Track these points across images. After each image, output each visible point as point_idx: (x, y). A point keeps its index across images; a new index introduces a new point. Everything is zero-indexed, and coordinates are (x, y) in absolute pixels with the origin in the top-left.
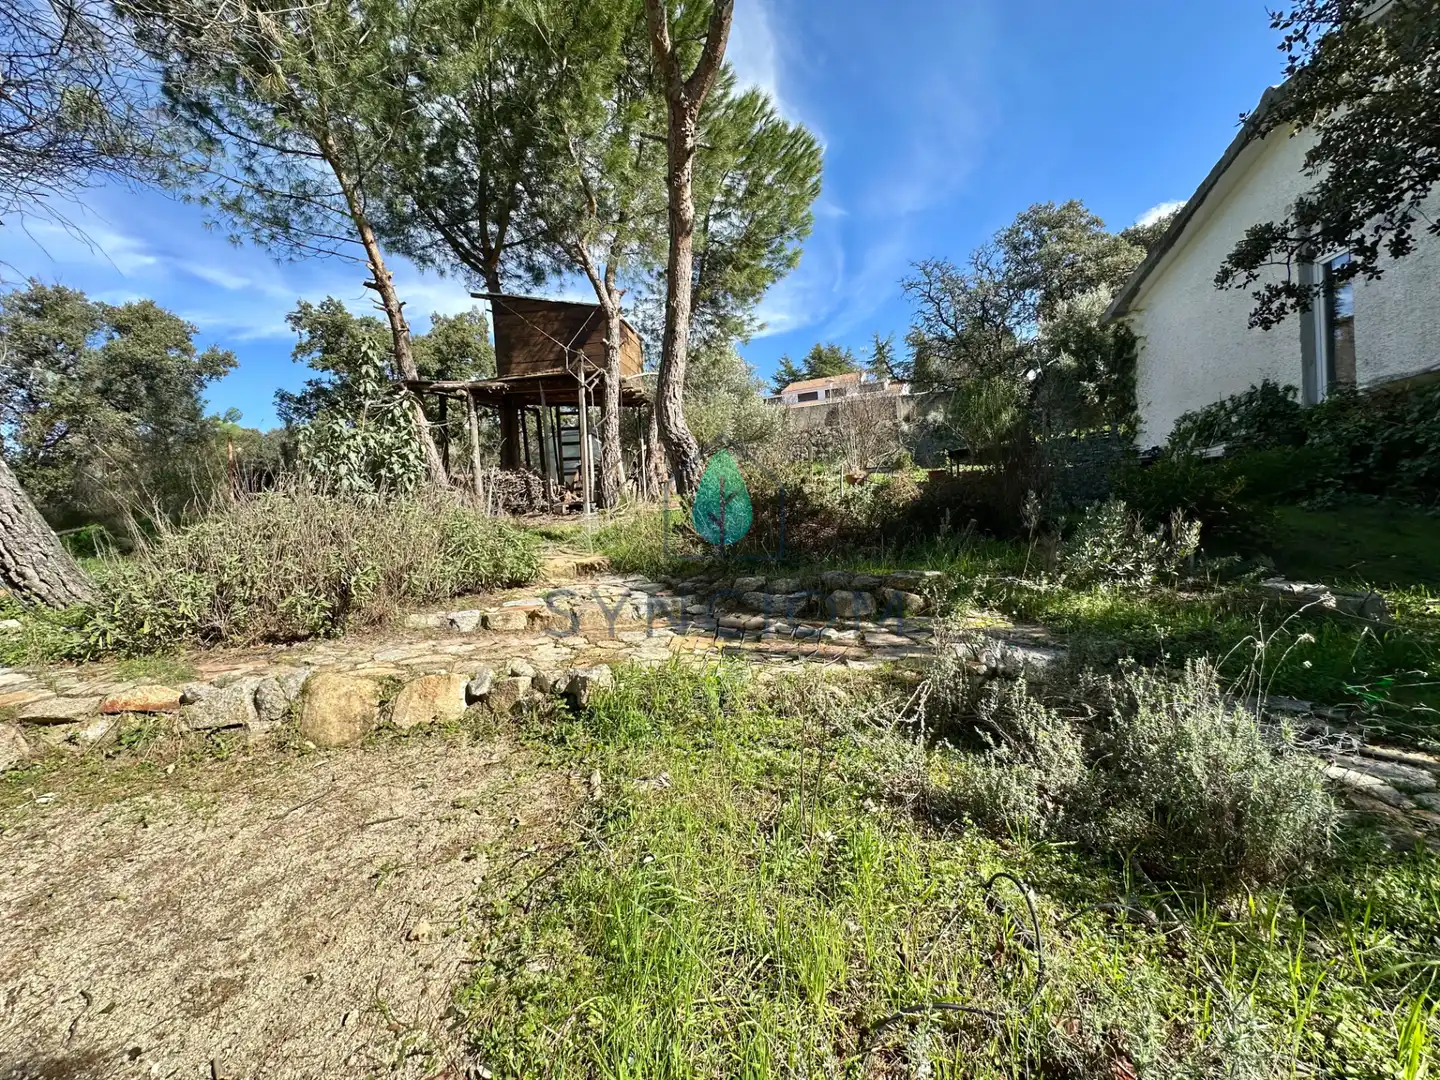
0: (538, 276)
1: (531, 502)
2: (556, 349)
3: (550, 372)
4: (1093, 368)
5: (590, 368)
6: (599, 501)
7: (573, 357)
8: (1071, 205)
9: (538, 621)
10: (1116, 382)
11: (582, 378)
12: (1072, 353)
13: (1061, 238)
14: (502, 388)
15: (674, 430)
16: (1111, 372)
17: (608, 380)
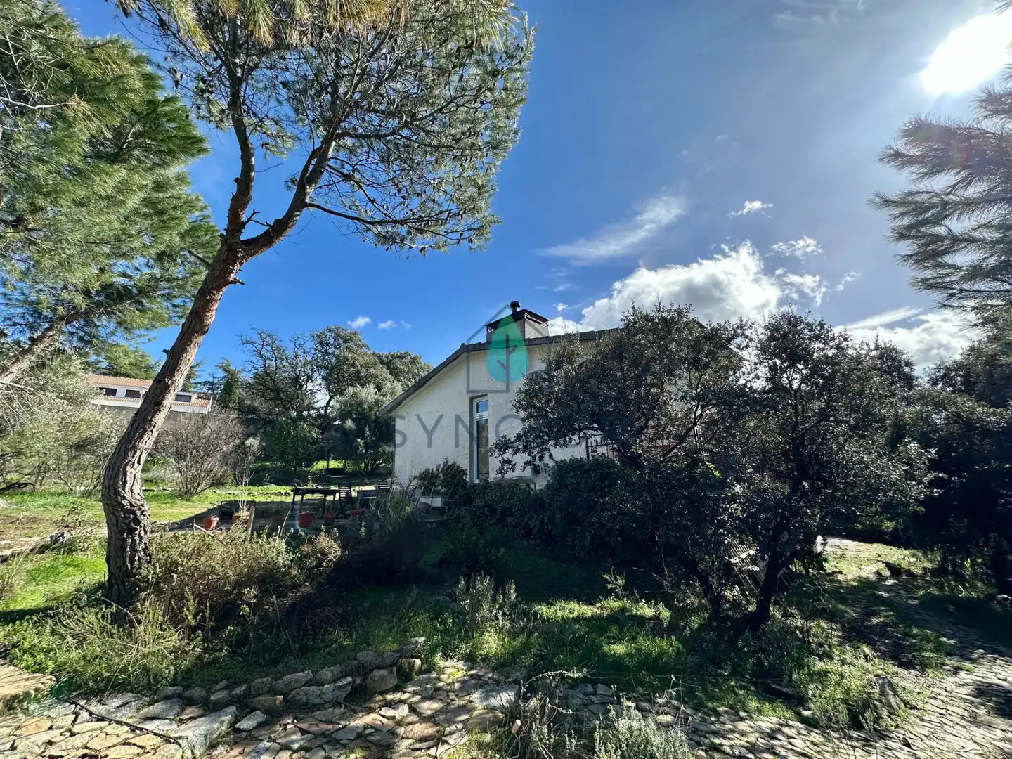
4: (364, 432)
8: (356, 333)
16: (373, 435)
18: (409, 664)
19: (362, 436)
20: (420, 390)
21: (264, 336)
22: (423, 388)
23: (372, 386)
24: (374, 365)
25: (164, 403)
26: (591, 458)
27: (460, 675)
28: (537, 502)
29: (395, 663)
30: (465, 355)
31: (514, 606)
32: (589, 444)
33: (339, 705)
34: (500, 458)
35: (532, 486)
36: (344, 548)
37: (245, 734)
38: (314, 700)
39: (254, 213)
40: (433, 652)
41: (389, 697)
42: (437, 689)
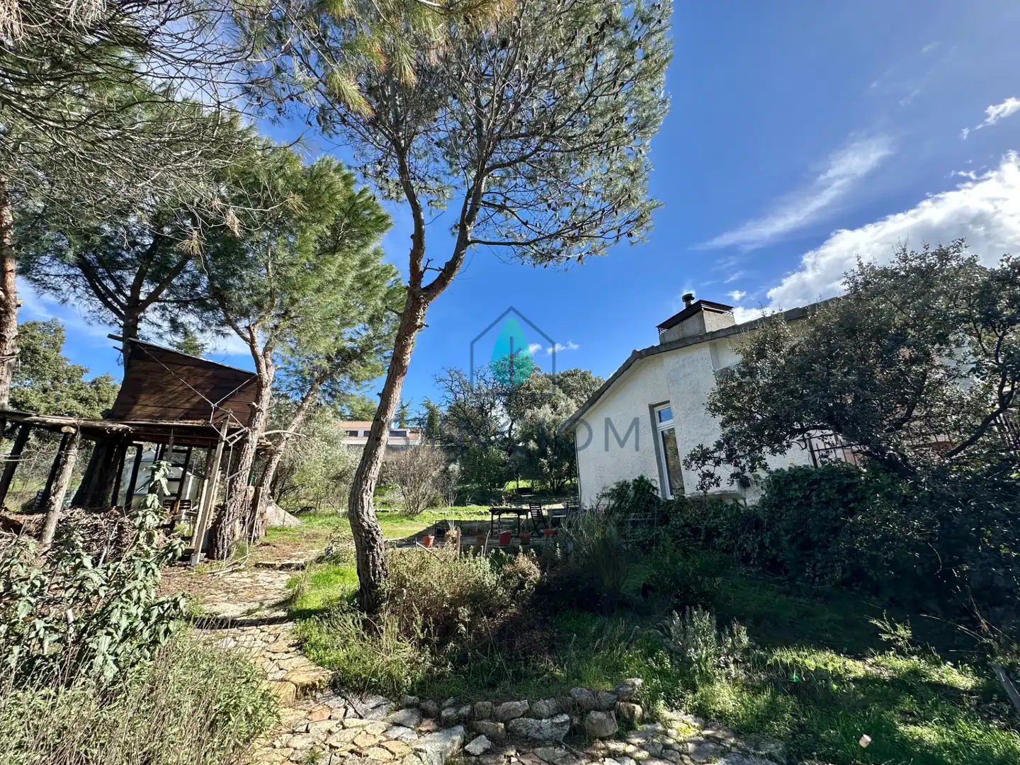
2: (195, 400)
4: (545, 451)
5: (234, 426)
7: (219, 413)
11: (223, 434)
16: (554, 454)
17: (250, 438)
18: (628, 709)
19: (544, 455)
20: (595, 405)
21: (452, 373)
22: (597, 402)
23: (547, 406)
24: (547, 386)
25: (383, 438)
26: (820, 465)
27: (692, 733)
28: (750, 520)
29: (612, 707)
30: (638, 361)
31: (746, 651)
32: (815, 448)
33: (560, 745)
34: (699, 471)
35: (741, 502)
36: (542, 569)
37: (474, 758)
38: (533, 733)
39: (429, 261)
40: (654, 699)
41: (613, 746)
42: (667, 747)
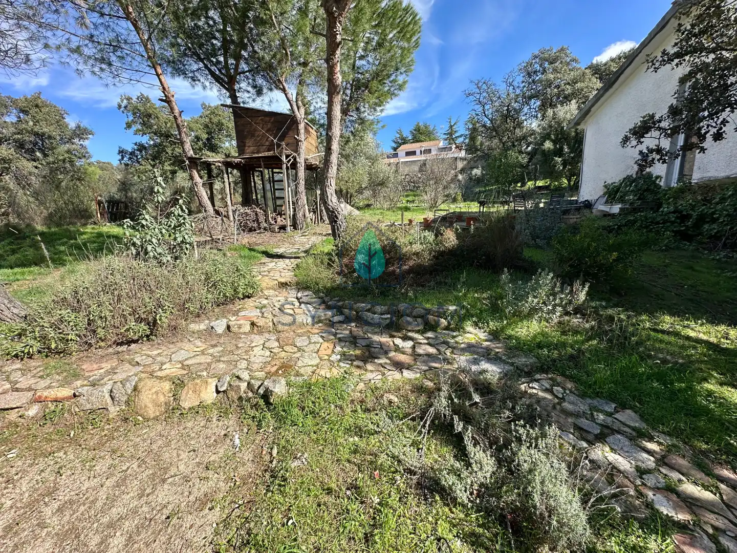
0: (259, 92)
1: (259, 225)
2: (269, 140)
3: (266, 154)
4: (561, 149)
5: (289, 152)
6: (295, 226)
7: (279, 146)
8: (562, 49)
9: (256, 328)
10: (573, 158)
11: (284, 159)
12: (552, 141)
13: (555, 70)
14: (241, 162)
15: (330, 204)
17: (298, 160)
21: (481, 85)
24: (582, 79)
27: (474, 341)
41: (411, 334)
42: (445, 342)
